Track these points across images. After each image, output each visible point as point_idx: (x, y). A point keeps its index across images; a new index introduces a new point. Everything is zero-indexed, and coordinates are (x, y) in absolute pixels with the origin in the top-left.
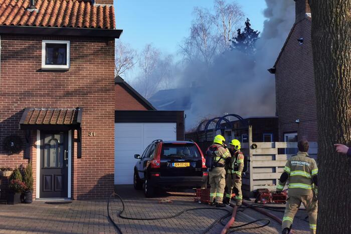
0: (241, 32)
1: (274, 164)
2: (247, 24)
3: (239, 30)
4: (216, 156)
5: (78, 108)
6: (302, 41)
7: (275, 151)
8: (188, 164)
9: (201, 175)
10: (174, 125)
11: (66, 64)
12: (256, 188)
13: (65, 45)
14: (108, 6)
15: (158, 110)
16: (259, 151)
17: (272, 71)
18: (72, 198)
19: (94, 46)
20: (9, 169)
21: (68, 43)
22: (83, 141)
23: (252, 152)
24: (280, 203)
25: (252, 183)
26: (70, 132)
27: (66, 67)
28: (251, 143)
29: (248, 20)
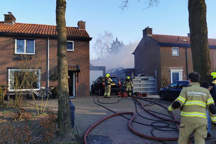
0: (115, 42)
1: (140, 84)
2: (117, 39)
3: (114, 41)
4: (108, 81)
5: (77, 65)
6: (145, 44)
7: (140, 80)
8: (115, 84)
9: (119, 88)
10: (102, 71)
11: (72, 49)
12: (135, 92)
13: (72, 43)
14: (84, 30)
15: (94, 66)
16: (136, 80)
17: (133, 54)
18: (75, 96)
19: (82, 43)
20: (53, 87)
21: (73, 42)
22: (79, 76)
23: (133, 80)
24: (145, 96)
25: (133, 90)
26: (74, 73)
27: (73, 50)
28: (133, 77)
29: (117, 38)
